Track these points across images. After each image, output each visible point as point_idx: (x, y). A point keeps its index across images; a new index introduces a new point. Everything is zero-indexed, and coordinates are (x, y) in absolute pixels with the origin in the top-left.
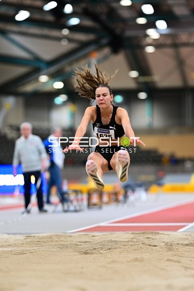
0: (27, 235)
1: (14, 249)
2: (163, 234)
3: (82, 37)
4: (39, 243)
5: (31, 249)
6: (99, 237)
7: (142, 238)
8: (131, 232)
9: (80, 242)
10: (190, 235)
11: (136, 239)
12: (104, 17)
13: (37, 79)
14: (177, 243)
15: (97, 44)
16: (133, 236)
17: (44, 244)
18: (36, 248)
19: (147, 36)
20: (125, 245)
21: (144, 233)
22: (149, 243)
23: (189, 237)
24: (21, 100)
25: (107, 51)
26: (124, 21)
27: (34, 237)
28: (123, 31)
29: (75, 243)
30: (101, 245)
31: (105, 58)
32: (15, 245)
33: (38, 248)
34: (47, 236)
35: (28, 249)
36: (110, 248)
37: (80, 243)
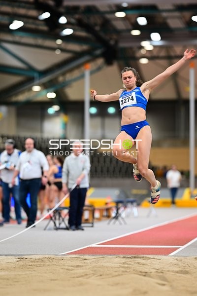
0: (19, 257)
1: (7, 273)
2: (154, 258)
3: (76, 47)
4: (31, 267)
5: (23, 273)
6: (90, 261)
7: (133, 263)
8: (122, 256)
9: (72, 266)
10: (181, 260)
11: (127, 264)
12: (97, 28)
13: (30, 89)
14: (168, 269)
15: (90, 55)
16: (124, 260)
17: (36, 268)
18: (28, 273)
19: (142, 47)
20: (116, 271)
21: (135, 257)
22: (140, 270)
23: (180, 263)
24: (13, 109)
25: (100, 61)
26: (118, 32)
27: (26, 259)
28: (117, 42)
29: (67, 267)
30: (92, 271)
31: (99, 69)
32: (8, 269)
33: (30, 272)
34: (39, 259)
35: (20, 273)
36: (102, 273)
37: (72, 268)
